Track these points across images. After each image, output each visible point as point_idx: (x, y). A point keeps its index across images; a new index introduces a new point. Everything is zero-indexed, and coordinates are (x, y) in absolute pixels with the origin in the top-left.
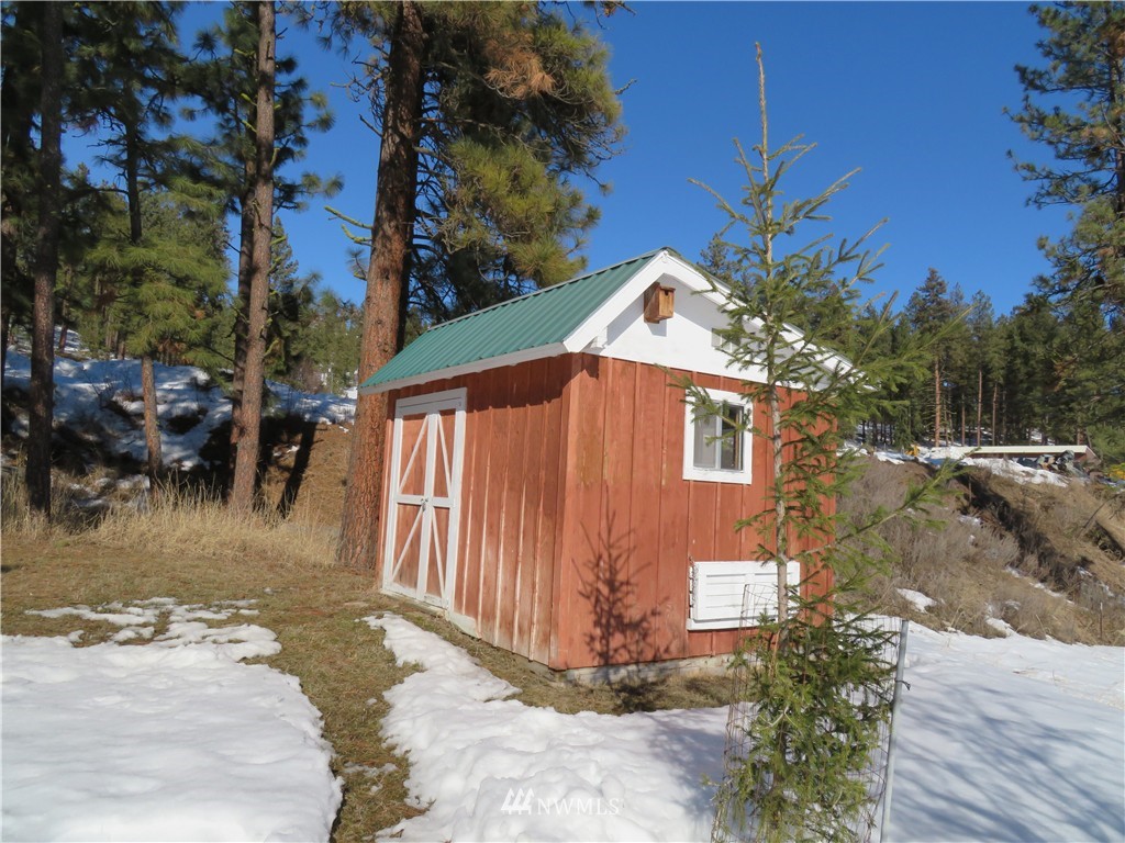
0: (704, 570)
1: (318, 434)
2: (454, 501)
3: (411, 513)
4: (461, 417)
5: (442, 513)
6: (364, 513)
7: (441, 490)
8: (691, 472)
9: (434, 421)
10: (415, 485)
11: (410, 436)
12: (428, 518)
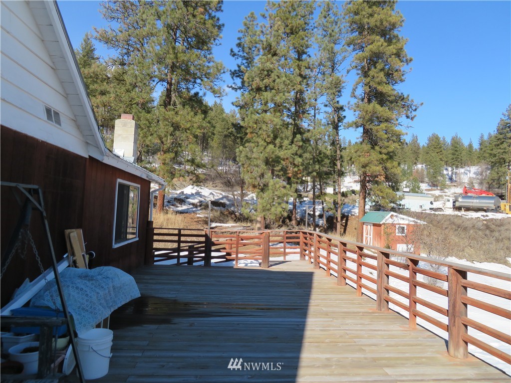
0: (398, 245)
1: (349, 218)
2: (372, 236)
3: (367, 238)
4: (372, 227)
5: (370, 238)
6: (360, 237)
7: (370, 235)
8: (397, 234)
9: (369, 226)
10: (367, 234)
11: (366, 228)
12: (369, 238)
